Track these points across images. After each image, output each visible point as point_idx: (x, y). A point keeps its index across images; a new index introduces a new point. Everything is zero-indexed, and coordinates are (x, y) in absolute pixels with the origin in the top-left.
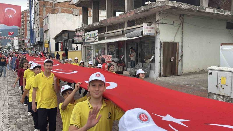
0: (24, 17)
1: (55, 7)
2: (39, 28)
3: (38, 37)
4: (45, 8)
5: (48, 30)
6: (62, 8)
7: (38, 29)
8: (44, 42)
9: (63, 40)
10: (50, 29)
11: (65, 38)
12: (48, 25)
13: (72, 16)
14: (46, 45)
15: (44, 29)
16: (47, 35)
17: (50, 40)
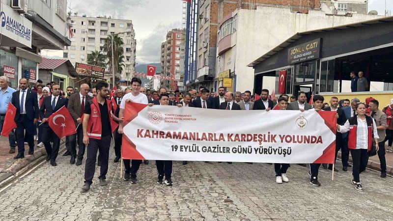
0: (172, 41)
2: (206, 47)
3: (205, 66)
4: (222, 6)
5: (230, 48)
7: (204, 50)
8: (217, 76)
9: (291, 65)
10: (237, 45)
11: (299, 58)
12: (233, 37)
13: (290, 13)
14: (228, 82)
15: (218, 49)
16: (227, 61)
17: (236, 70)
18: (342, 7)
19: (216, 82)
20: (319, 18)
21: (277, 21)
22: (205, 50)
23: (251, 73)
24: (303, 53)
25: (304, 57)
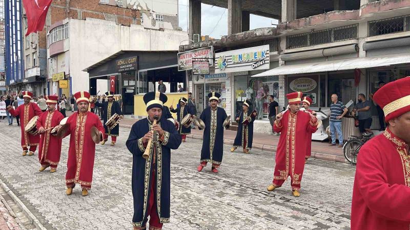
1: (71, 8)
2: (35, 48)
3: (34, 66)
4: (50, 9)
5: (63, 53)
6: (85, 10)
8: (50, 77)
9: (119, 72)
10: (71, 50)
11: (124, 68)
12: (66, 43)
13: (115, 25)
14: (63, 84)
15: (48, 51)
16: (60, 64)
17: (70, 73)
18: (159, 18)
19: (49, 82)
20: (139, 30)
21: (105, 32)
22: (34, 51)
23: (86, 77)
24: (126, 65)
25: (128, 68)
